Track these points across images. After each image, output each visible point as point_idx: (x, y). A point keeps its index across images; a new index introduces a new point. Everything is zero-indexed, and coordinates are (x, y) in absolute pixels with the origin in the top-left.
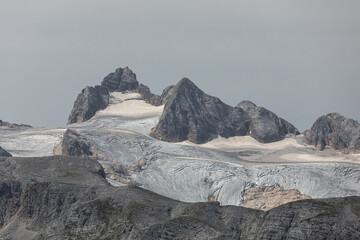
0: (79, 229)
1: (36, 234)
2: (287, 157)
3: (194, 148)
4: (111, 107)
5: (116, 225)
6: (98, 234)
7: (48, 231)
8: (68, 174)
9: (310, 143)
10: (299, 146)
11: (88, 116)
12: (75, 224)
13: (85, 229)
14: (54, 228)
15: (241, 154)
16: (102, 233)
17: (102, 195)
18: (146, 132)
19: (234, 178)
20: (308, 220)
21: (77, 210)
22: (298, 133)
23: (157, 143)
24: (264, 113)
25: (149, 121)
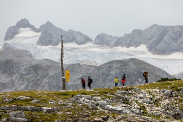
0: (26, 76)
1: (9, 79)
2: (89, 50)
3: (54, 48)
4: (20, 34)
5: (41, 74)
6: (34, 78)
7: (14, 78)
8: (18, 56)
9: (98, 44)
10: (94, 45)
11: (12, 37)
12: (25, 75)
13: (29, 76)
14: (16, 77)
15: (72, 49)
16: (36, 77)
17: (34, 63)
18: (35, 43)
19: (71, 58)
20: (117, 68)
21: (25, 69)
22: (92, 41)
23: (40, 47)
24: (79, 33)
25: (35, 38)
